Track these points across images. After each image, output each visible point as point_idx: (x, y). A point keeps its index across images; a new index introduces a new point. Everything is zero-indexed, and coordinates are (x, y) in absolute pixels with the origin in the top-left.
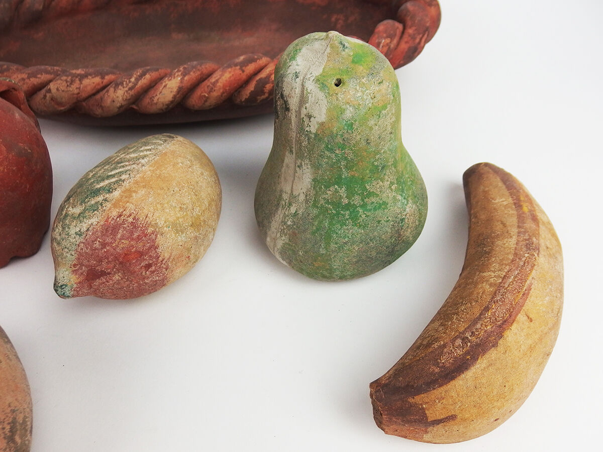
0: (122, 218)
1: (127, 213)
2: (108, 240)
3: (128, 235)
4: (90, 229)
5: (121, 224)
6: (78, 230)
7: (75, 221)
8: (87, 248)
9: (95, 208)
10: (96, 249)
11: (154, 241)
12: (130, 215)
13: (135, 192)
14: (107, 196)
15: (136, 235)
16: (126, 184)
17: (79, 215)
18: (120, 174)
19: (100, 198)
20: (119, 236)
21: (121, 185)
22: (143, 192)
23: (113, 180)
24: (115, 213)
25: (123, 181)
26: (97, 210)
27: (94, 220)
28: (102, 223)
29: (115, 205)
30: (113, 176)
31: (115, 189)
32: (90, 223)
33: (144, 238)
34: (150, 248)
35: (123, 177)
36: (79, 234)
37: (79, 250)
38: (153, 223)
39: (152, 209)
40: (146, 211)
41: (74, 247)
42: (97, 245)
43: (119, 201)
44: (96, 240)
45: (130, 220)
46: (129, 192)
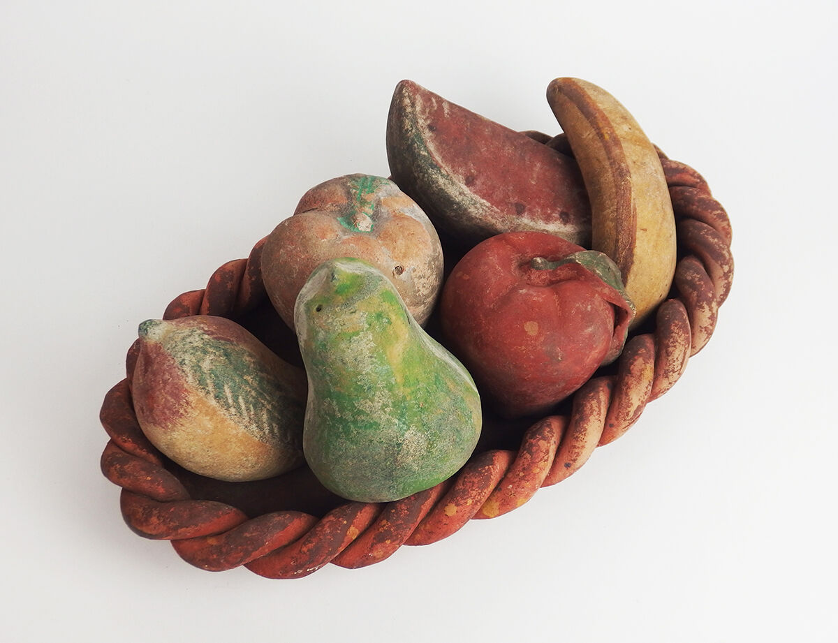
0: (185, 405)
1: (189, 410)
2: (168, 387)
3: (168, 405)
4: (183, 374)
5: (179, 402)
6: (186, 362)
7: (195, 361)
8: (168, 366)
9: (202, 382)
10: (164, 374)
11: (160, 424)
12: (186, 412)
13: (211, 420)
14: (212, 395)
15: (167, 412)
16: (223, 411)
17: (200, 367)
18: (238, 407)
19: (210, 388)
20: (169, 398)
21: (222, 406)
22: (209, 426)
23: (230, 401)
24: (191, 398)
25: (227, 409)
26: (200, 384)
27: (190, 379)
28: (185, 385)
29: (200, 401)
30: (236, 400)
31: (218, 402)
32: (189, 375)
33: (163, 417)
34: (154, 419)
35: (233, 410)
36: (182, 363)
37: (169, 358)
38: (175, 429)
39: (189, 430)
40: (188, 425)
41: (173, 354)
42: (167, 376)
43: (204, 404)
44: (171, 377)
45: (182, 411)
46: (212, 413)
